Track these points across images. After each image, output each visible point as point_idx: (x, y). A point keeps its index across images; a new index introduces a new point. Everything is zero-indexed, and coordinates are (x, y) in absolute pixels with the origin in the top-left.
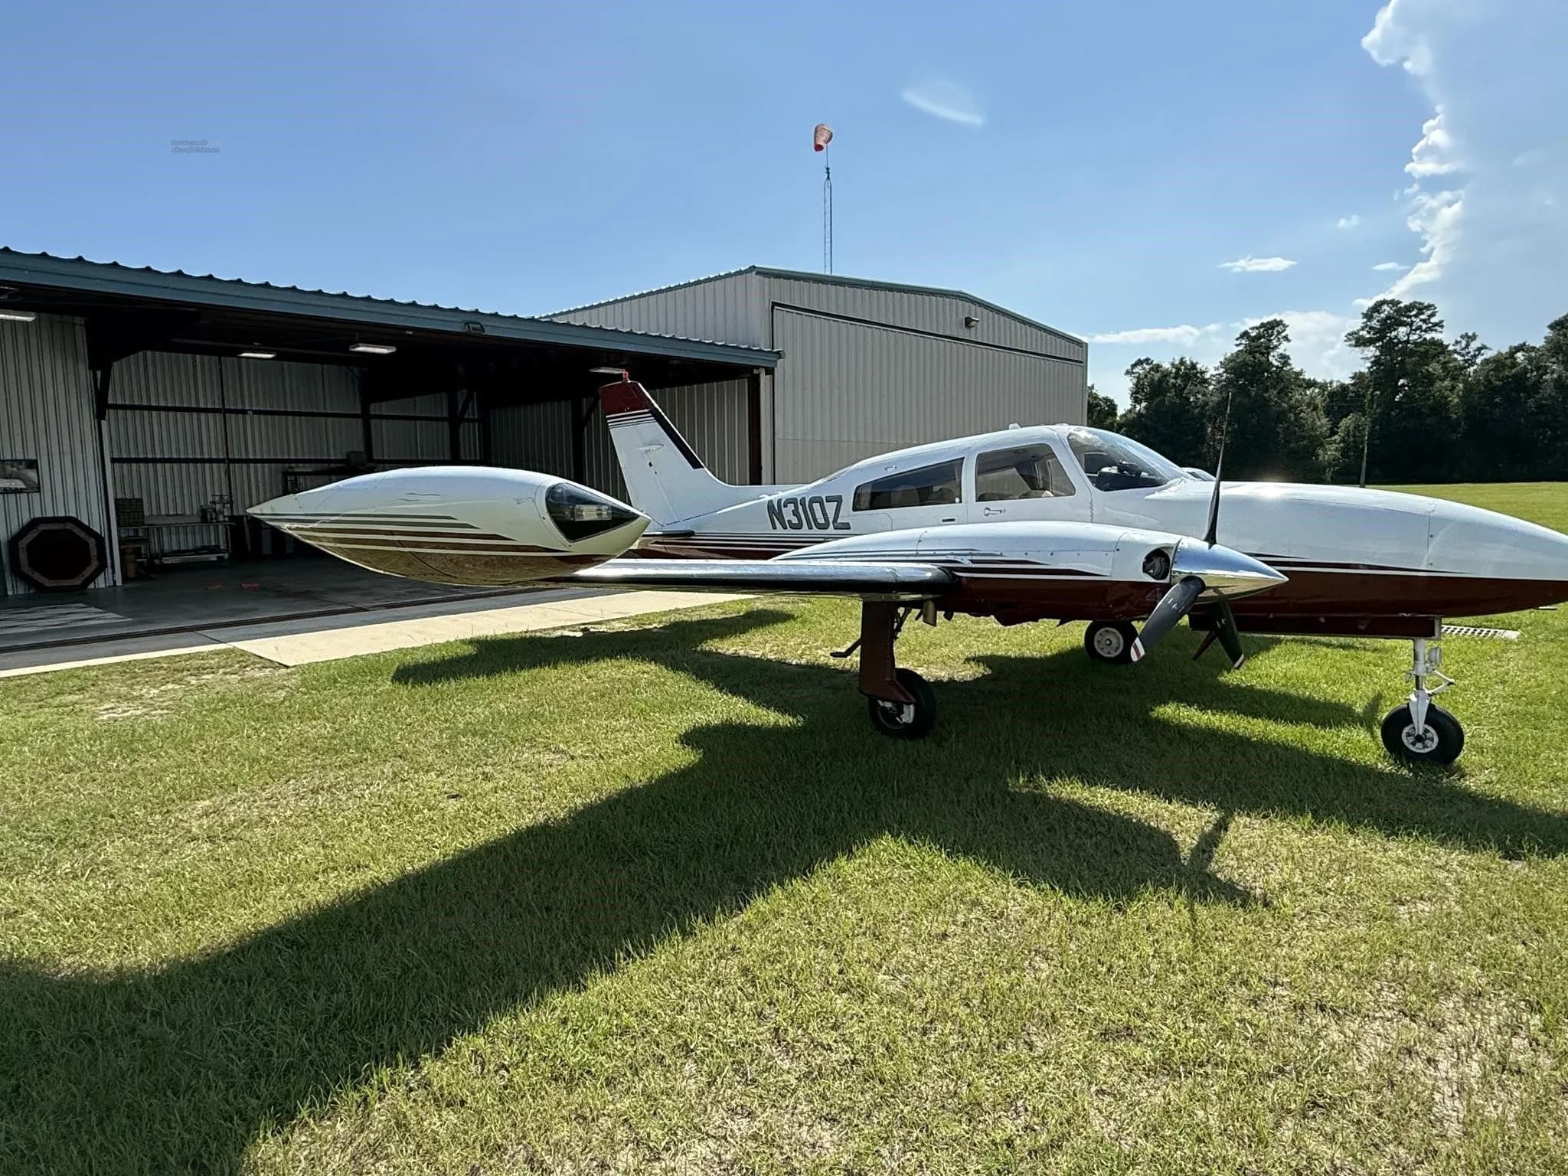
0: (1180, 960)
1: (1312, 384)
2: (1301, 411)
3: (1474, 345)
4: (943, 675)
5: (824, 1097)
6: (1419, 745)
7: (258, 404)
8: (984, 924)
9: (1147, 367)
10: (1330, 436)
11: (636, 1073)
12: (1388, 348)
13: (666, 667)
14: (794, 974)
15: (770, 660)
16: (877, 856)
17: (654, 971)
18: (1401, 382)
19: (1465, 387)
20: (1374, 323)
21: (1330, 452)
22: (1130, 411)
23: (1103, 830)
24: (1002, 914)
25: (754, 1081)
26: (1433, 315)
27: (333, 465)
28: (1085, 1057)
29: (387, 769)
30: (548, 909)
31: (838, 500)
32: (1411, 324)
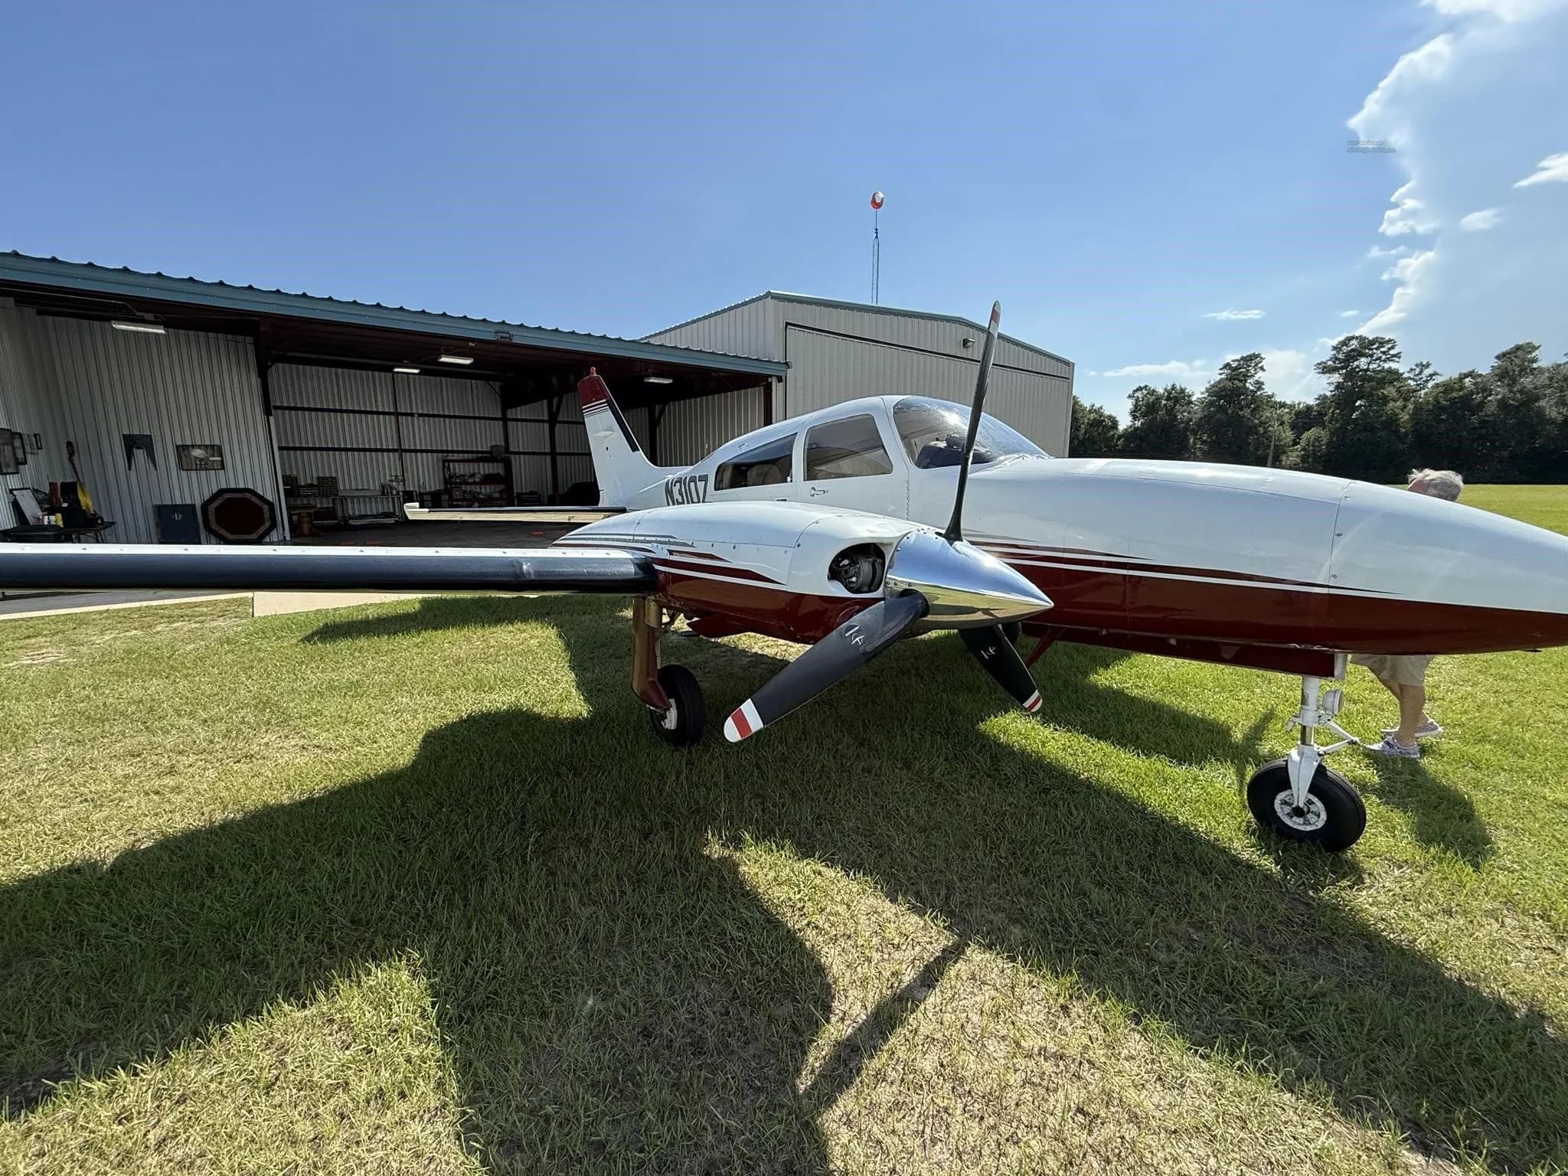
2: (1270, 426)
3: (1427, 372)
6: (1298, 819)
7: (422, 409)
9: (1145, 392)
10: (1293, 446)
12: (1350, 375)
18: (1359, 402)
19: (1415, 407)
20: (1341, 355)
21: (1292, 458)
26: (1392, 348)
27: (480, 455)
31: (705, 479)
32: (1371, 356)
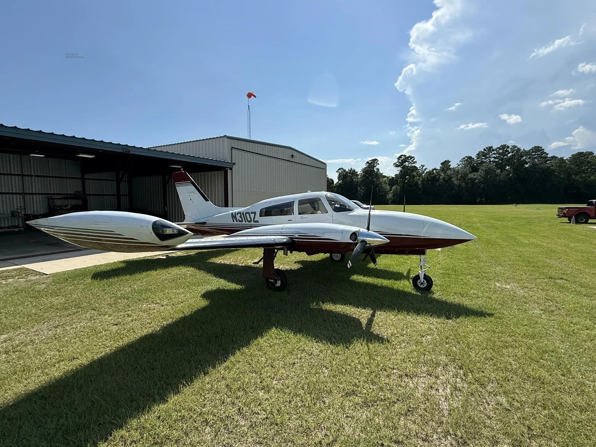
0: (366, 364)
1: (385, 177)
2: (382, 184)
3: (424, 168)
4: (288, 268)
5: (257, 435)
6: (422, 285)
7: (37, 173)
8: (306, 358)
9: (342, 170)
10: (390, 191)
11: (187, 435)
12: (404, 168)
13: (197, 269)
14: (245, 385)
15: (232, 265)
16: (271, 336)
17: (194, 391)
18: (407, 177)
19: (422, 179)
20: (400, 161)
21: (390, 196)
22: (337, 183)
23: (340, 320)
24: (312, 353)
25: (232, 432)
26: (414, 159)
27: (69, 196)
28: (341, 404)
29: (88, 315)
30: (153, 369)
31: (255, 213)
32: (409, 162)
